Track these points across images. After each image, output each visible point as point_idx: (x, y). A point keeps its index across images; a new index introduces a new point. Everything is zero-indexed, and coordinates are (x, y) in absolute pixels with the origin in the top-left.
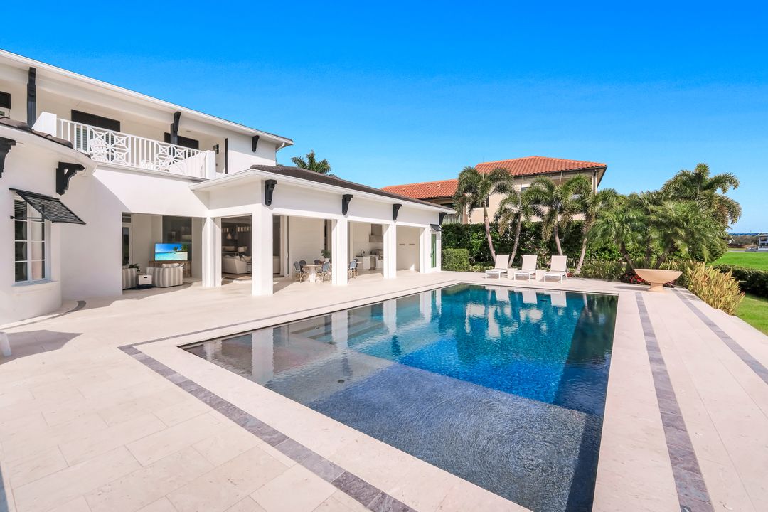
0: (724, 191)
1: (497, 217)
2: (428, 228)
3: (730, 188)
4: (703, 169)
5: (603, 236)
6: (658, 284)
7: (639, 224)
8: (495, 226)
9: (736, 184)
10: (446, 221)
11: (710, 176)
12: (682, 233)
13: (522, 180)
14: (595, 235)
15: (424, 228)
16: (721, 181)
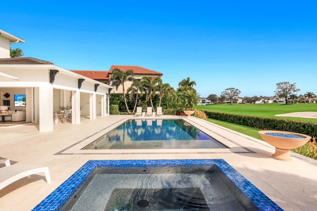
0: (193, 86)
1: (129, 91)
2: (105, 95)
3: (194, 85)
4: (188, 79)
5: (173, 100)
6: (189, 115)
7: (182, 97)
8: (127, 95)
9: (195, 84)
10: (112, 92)
11: (190, 81)
12: (193, 100)
13: (138, 76)
14: (171, 100)
15: (103, 95)
16: (193, 83)
